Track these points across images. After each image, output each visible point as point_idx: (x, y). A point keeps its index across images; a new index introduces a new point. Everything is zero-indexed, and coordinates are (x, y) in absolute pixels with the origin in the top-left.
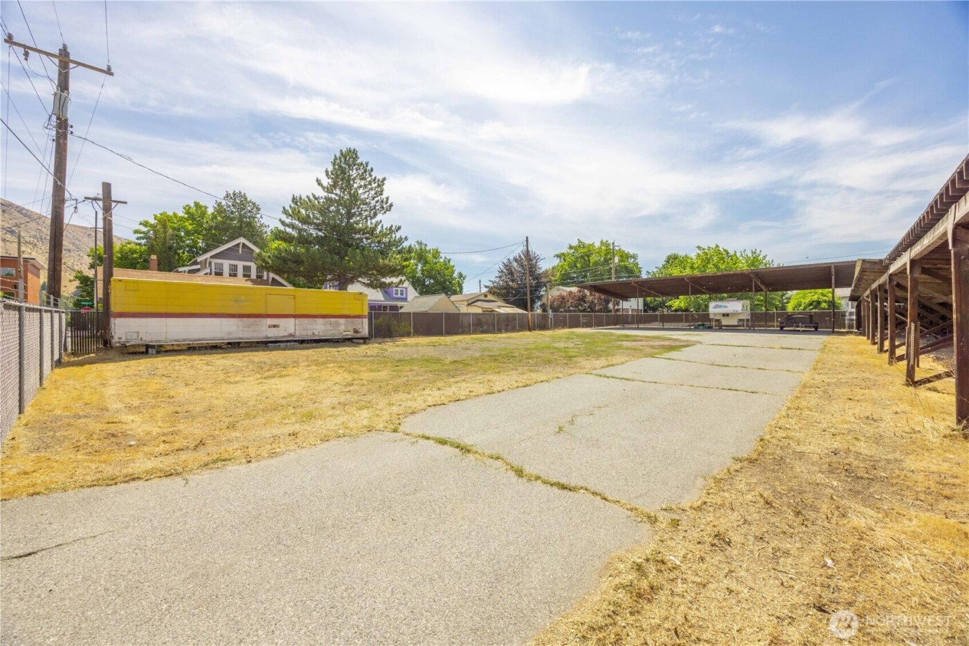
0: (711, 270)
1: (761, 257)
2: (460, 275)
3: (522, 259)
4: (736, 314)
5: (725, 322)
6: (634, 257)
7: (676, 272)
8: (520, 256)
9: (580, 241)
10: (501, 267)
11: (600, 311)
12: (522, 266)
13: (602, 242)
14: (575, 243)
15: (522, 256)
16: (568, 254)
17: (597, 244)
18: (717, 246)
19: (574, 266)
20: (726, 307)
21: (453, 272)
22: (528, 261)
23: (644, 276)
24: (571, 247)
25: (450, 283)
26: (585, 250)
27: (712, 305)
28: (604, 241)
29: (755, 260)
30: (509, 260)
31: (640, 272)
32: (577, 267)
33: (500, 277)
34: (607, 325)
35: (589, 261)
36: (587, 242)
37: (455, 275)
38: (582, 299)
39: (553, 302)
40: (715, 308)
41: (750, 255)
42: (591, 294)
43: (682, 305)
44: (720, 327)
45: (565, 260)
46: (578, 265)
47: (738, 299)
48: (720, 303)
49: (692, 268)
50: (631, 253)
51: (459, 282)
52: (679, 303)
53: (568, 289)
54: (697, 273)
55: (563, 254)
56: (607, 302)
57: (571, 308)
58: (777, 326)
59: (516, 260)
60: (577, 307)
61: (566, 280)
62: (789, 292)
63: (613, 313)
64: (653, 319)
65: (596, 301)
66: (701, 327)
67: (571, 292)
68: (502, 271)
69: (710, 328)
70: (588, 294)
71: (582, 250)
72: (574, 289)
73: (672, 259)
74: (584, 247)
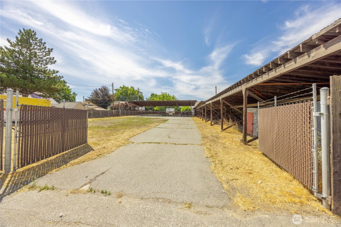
0: (165, 100)
1: (175, 97)
2: (74, 93)
3: (102, 90)
4: (172, 112)
5: (170, 114)
6: (142, 93)
7: (156, 99)
8: (101, 88)
9: (124, 86)
10: (93, 92)
11: (133, 110)
12: (102, 92)
13: (131, 87)
14: (122, 86)
15: (102, 88)
16: (119, 90)
17: (130, 87)
18: (166, 93)
19: (121, 94)
20: (170, 110)
21: (71, 92)
22: (104, 90)
23: (145, 100)
24: (121, 87)
25: (68, 96)
26: (126, 89)
27: (167, 109)
28: (132, 87)
29: (173, 98)
30: (96, 89)
31: (143, 98)
32: (123, 95)
33: (92, 96)
34: (137, 115)
35: (127, 93)
36: (126, 86)
37: (72, 93)
38: (126, 106)
39: (116, 107)
40: (168, 110)
41: (172, 96)
42: (129, 104)
43: (157, 109)
44: (169, 115)
45: (118, 91)
46: (124, 94)
47: (173, 108)
48: (169, 109)
49: (160, 98)
50: (141, 92)
51: (73, 96)
52: (156, 108)
53: (121, 102)
54: (161, 100)
55: (118, 89)
56: (135, 107)
57: (122, 109)
58: (180, 115)
59: (99, 89)
60: (125, 109)
61: (119, 99)
62: (180, 107)
63: (138, 111)
64: (150, 113)
65: (131, 107)
66: (164, 115)
67: (122, 104)
68: (93, 94)
69: (166, 116)
70: (128, 104)
71: (125, 89)
72: (124, 102)
73: (153, 95)
74: (125, 88)
